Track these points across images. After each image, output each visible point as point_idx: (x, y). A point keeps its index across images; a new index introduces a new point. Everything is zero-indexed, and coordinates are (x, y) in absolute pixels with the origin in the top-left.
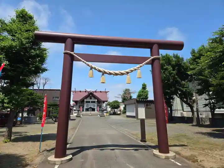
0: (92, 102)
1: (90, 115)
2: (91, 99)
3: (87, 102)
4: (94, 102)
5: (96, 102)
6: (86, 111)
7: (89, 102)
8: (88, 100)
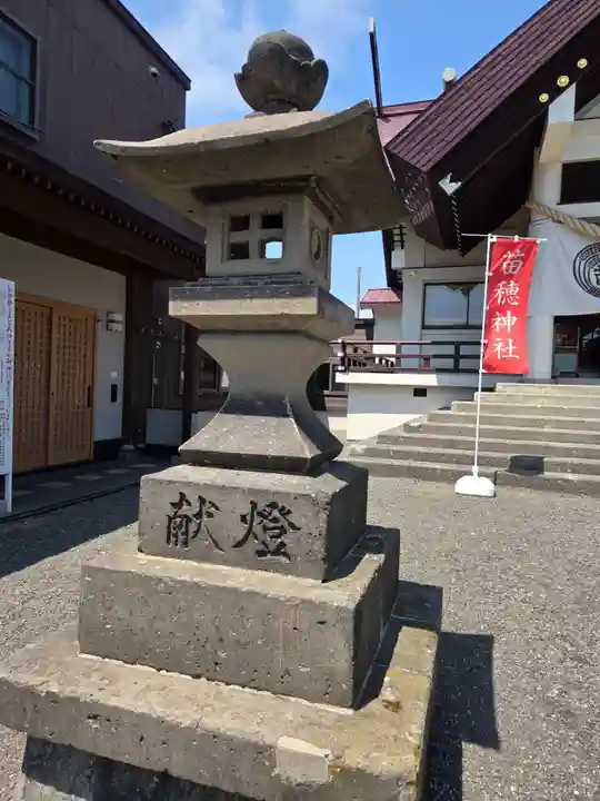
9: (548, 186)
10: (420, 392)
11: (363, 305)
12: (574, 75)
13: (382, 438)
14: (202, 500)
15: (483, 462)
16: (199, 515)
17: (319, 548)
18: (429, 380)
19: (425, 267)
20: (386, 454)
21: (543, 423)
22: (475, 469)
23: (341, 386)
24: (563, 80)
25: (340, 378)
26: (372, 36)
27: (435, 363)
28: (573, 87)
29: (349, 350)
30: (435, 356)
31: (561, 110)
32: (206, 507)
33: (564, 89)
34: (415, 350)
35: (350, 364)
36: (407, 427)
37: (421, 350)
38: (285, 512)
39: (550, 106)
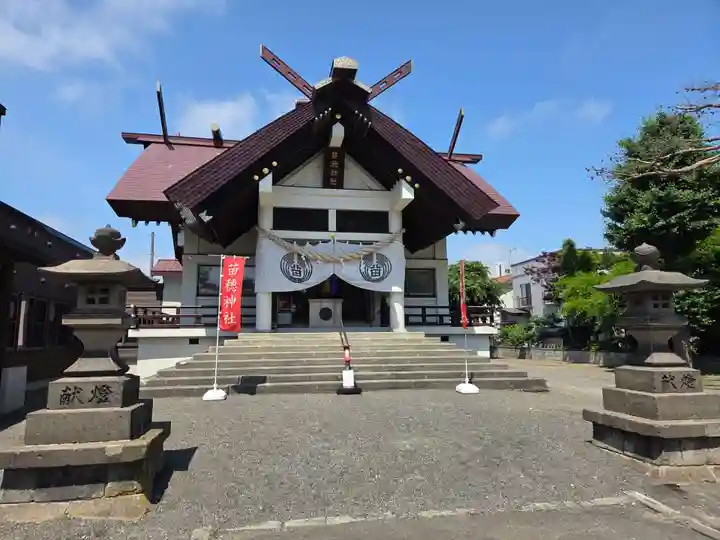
0: (350, 221)
1: (348, 378)
2: (333, 180)
3: (287, 218)
4: (375, 222)
5: (395, 223)
6: (276, 326)
7: (315, 219)
8: (306, 192)
9: (266, 220)
10: (194, 341)
11: (154, 273)
12: (271, 168)
13: (161, 374)
14: (75, 388)
15: (220, 382)
16: (74, 393)
17: (120, 397)
18: (200, 332)
19: (199, 254)
20: (162, 383)
21: (260, 357)
22: (215, 385)
23: (135, 340)
24: (266, 170)
25: (132, 334)
26: (159, 95)
27: (205, 320)
28: (270, 176)
29: (141, 313)
30: (204, 316)
31: (266, 185)
32: (78, 389)
33: (266, 175)
34: (191, 312)
35: (141, 323)
36: (178, 365)
37: (196, 312)
38: (108, 387)
39: (260, 183)
